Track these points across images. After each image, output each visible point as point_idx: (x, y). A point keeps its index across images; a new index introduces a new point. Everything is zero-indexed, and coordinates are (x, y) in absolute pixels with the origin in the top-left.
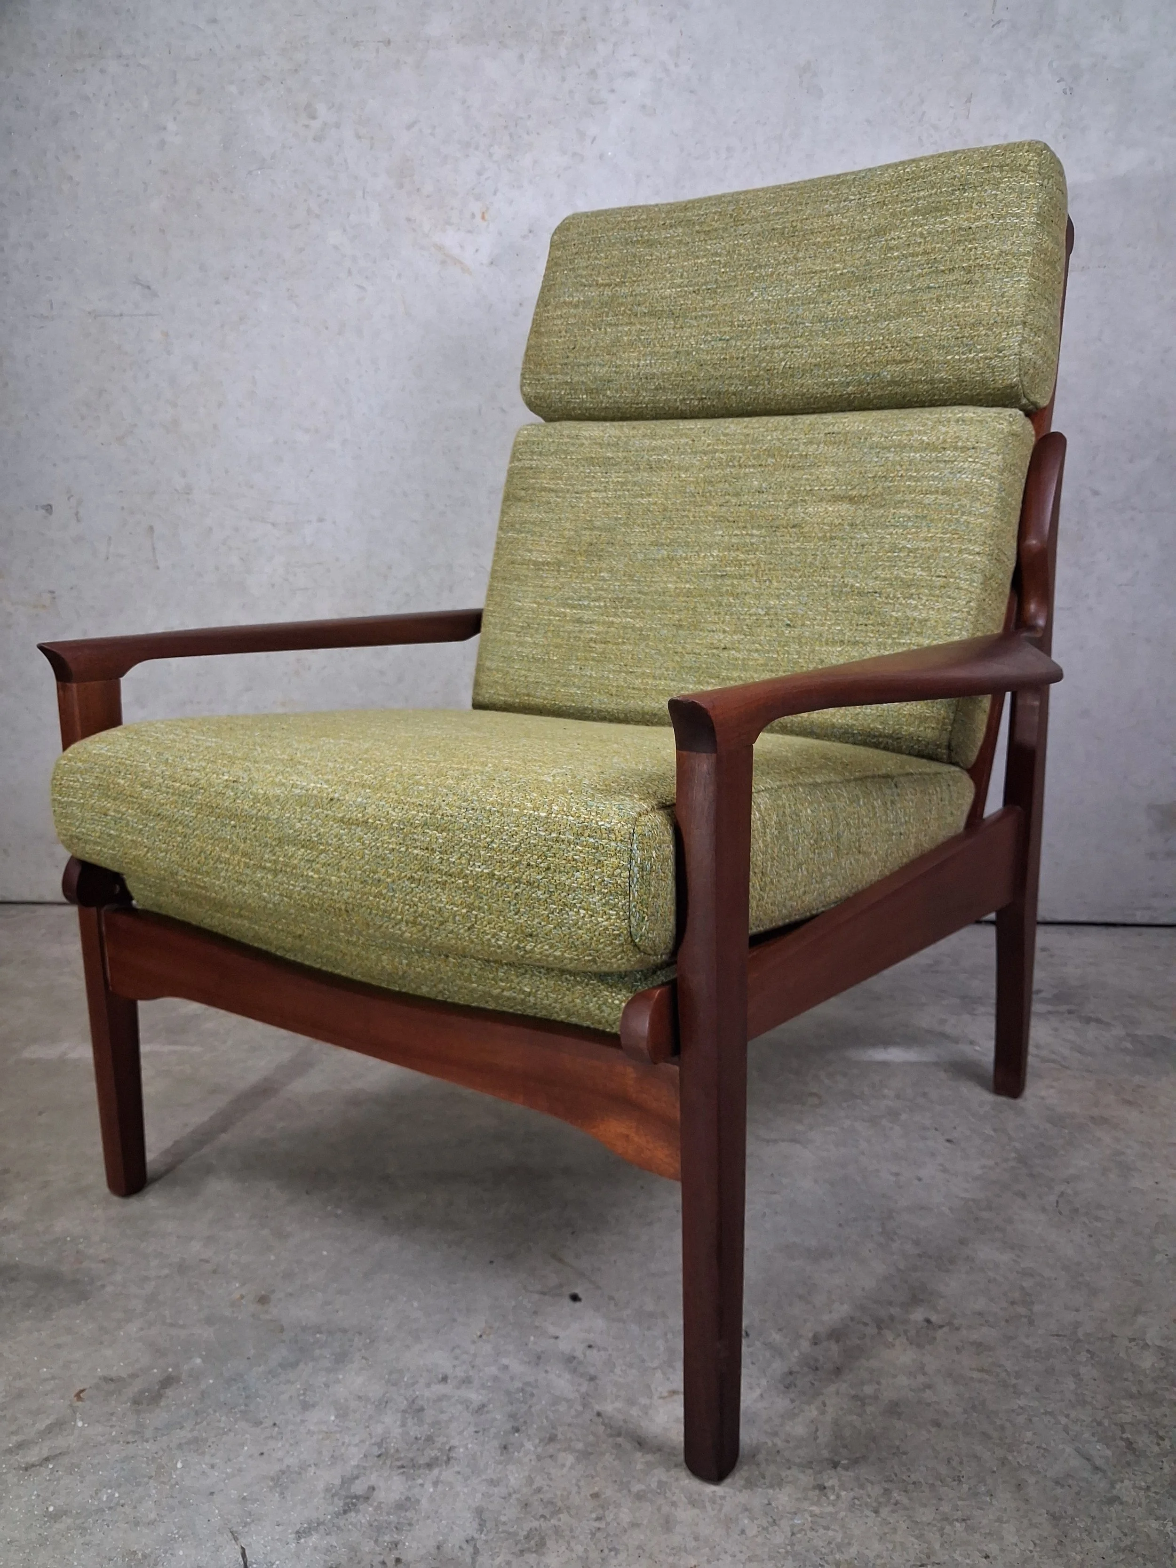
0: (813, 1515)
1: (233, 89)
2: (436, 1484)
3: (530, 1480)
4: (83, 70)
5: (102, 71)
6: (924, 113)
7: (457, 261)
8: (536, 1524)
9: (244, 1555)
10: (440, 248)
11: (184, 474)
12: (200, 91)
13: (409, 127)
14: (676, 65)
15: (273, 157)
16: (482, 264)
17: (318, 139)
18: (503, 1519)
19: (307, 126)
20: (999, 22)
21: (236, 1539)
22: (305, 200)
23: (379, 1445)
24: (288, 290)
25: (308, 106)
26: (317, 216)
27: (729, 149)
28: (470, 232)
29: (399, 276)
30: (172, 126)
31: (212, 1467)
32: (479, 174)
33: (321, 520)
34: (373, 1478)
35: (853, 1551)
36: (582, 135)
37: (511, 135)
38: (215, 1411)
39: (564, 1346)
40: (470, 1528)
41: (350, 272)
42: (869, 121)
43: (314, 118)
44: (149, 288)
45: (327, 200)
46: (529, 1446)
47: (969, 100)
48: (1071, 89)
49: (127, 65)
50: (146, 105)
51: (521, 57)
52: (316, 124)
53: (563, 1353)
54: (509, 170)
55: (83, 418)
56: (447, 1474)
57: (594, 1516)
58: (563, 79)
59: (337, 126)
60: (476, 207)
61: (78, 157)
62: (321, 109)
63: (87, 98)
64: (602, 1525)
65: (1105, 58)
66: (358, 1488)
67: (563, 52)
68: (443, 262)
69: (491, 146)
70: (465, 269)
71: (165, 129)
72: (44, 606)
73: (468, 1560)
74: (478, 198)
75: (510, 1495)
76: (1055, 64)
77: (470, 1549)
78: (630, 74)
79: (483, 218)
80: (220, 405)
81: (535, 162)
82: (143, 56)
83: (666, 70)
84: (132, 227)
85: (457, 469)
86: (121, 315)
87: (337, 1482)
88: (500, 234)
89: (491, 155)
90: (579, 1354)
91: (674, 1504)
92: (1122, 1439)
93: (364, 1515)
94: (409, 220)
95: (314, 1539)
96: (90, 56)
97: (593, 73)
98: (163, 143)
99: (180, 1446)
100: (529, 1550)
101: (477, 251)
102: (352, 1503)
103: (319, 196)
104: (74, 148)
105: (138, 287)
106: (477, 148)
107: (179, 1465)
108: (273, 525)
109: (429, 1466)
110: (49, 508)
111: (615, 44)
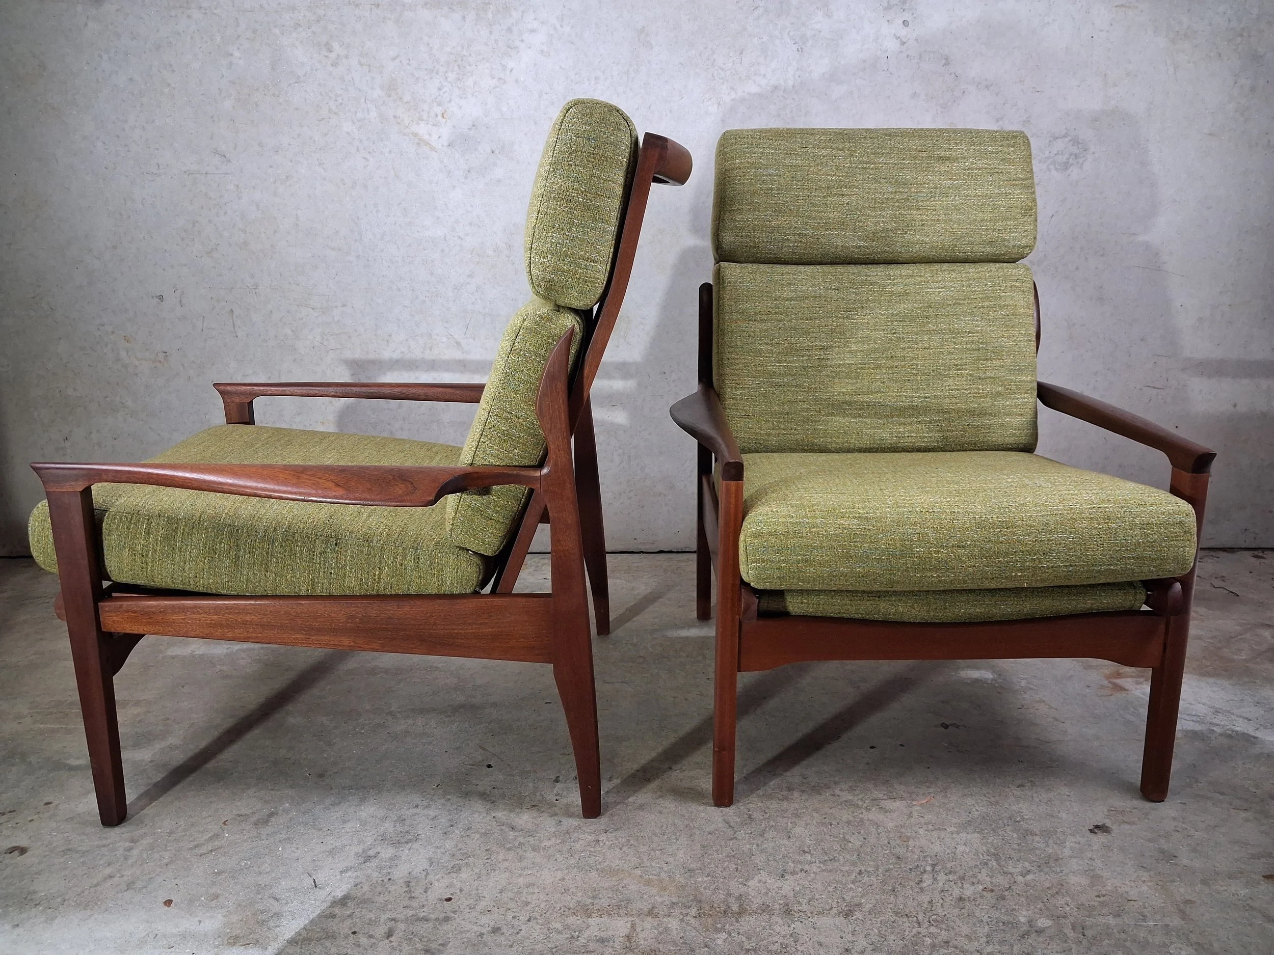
0: (590, 851)
1: (277, 31)
2: (409, 849)
3: (456, 846)
4: (176, 16)
5: (189, 17)
6: (714, 60)
7: (427, 143)
8: (457, 862)
9: (315, 882)
10: (415, 135)
11: (252, 276)
12: (254, 32)
13: (394, 59)
14: (561, 26)
15: (305, 75)
16: (443, 146)
17: (335, 65)
18: (442, 861)
19: (327, 57)
20: (757, 8)
21: (310, 876)
22: (327, 103)
23: (382, 836)
24: (318, 160)
25: (327, 43)
26: (335, 113)
27: (596, 78)
28: (434, 125)
29: (390, 152)
30: (237, 54)
31: (297, 849)
32: (440, 89)
33: (344, 306)
34: (379, 849)
35: (606, 864)
36: (504, 67)
37: (459, 66)
38: (297, 826)
39: (480, 788)
40: (426, 865)
41: (358, 150)
42: (682, 64)
43: (331, 51)
44: (225, 156)
45: (341, 104)
46: (457, 832)
47: (741, 53)
48: (801, 48)
49: (205, 13)
50: (218, 39)
51: (464, 18)
52: (333, 55)
53: (479, 792)
54: (458, 87)
55: (183, 240)
56: (416, 845)
57: (486, 858)
58: (491, 33)
59: (347, 57)
60: (439, 110)
61: (173, 71)
62: (335, 45)
63: (179, 34)
64: (489, 861)
65: (820, 32)
66: (371, 853)
67: (490, 16)
68: (418, 144)
69: (446, 72)
70: (433, 149)
71: (232, 55)
72: (160, 362)
73: (424, 877)
74: (440, 104)
75: (446, 852)
76: (791, 34)
77: (425, 873)
78: (533, 31)
79: (443, 117)
80: (275, 232)
81: (475, 83)
82: (216, 8)
83: (555, 29)
84: (212, 117)
85: (432, 274)
86: (206, 174)
87: (361, 851)
88: (454, 127)
89: (446, 78)
90: (488, 792)
91: (525, 851)
92: (747, 814)
93: (374, 863)
94: (395, 117)
95: (349, 873)
96: (181, 7)
97: (509, 30)
98: (231, 64)
99: (280, 841)
100: (453, 872)
101: (439, 137)
102: (368, 859)
103: (336, 101)
104: (171, 66)
105: (217, 155)
106: (437, 73)
107: (280, 849)
108: (313, 309)
109: (407, 843)
110: (161, 298)
111: (523, 12)
